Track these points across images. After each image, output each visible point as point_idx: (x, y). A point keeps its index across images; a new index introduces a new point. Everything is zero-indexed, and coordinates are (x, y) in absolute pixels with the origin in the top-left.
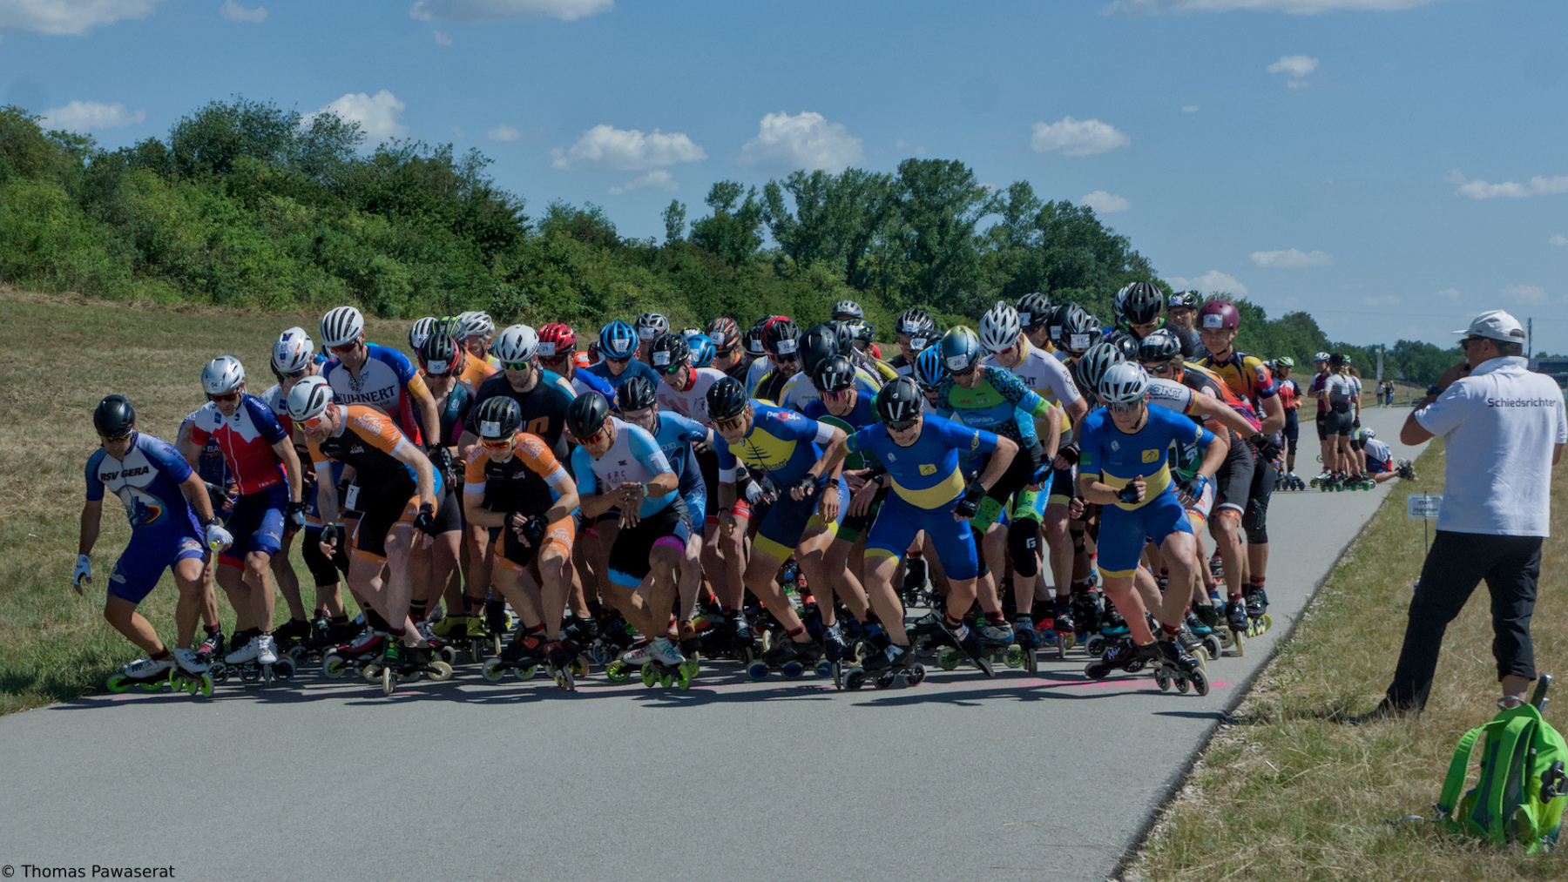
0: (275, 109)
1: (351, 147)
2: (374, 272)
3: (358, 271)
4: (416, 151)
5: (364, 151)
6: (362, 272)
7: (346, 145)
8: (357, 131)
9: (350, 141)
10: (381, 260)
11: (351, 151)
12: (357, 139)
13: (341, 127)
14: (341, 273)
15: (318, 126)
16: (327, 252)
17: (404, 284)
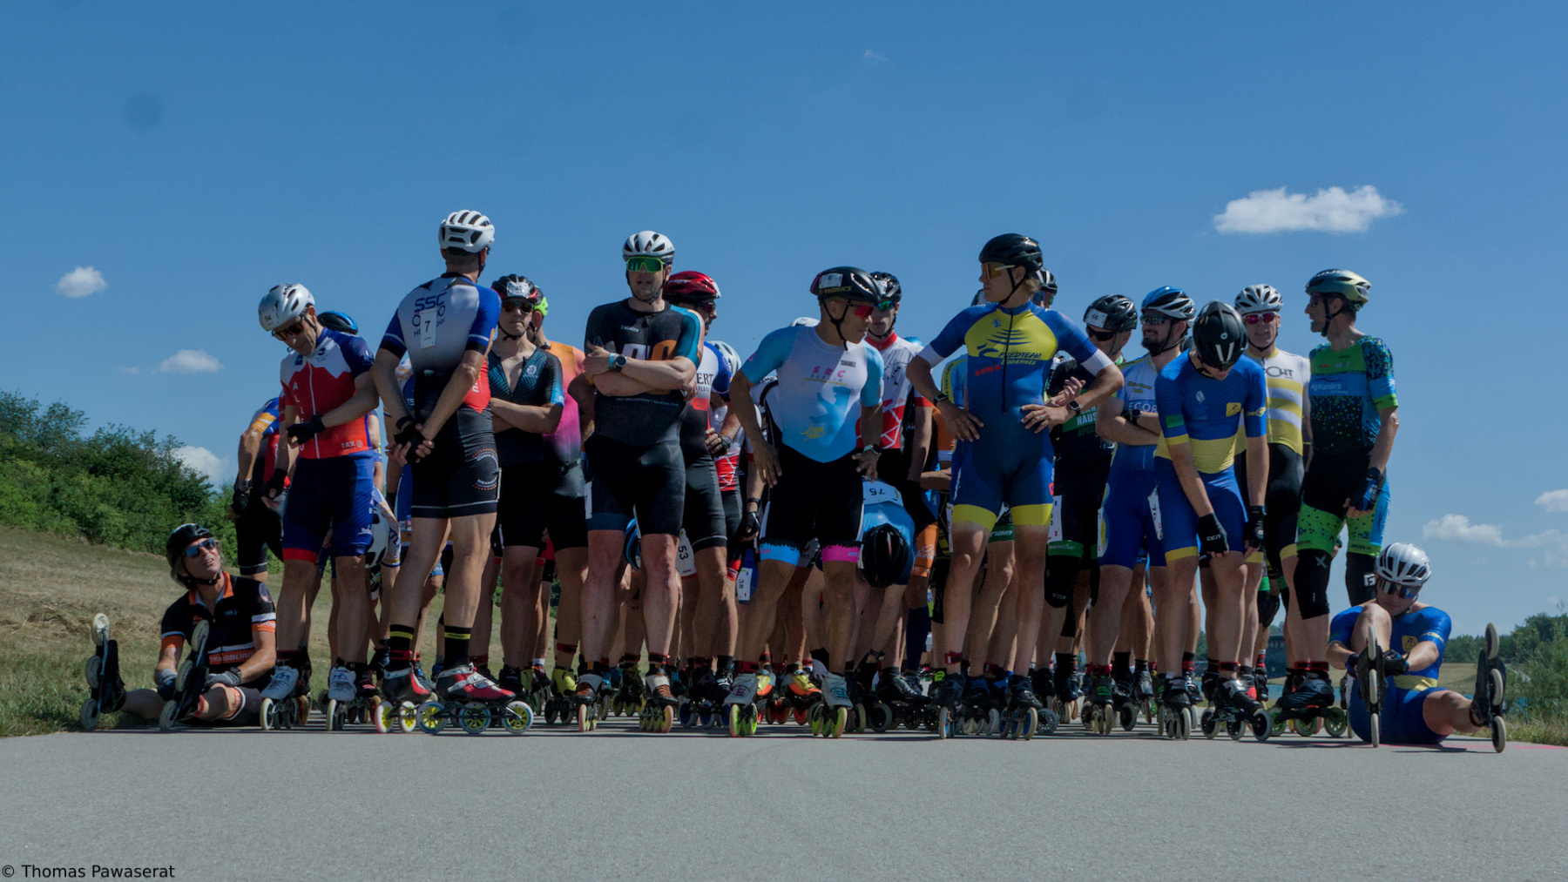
0: (19, 398)
1: (76, 430)
2: (98, 516)
3: (85, 515)
4: (126, 434)
5: (86, 433)
6: (89, 516)
7: (72, 429)
8: (82, 418)
9: (75, 425)
10: (103, 508)
11: (75, 433)
12: (81, 423)
13: (70, 414)
14: (73, 515)
15: (52, 411)
16: (62, 498)
17: (122, 527)
